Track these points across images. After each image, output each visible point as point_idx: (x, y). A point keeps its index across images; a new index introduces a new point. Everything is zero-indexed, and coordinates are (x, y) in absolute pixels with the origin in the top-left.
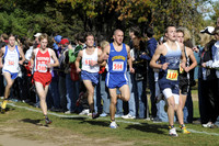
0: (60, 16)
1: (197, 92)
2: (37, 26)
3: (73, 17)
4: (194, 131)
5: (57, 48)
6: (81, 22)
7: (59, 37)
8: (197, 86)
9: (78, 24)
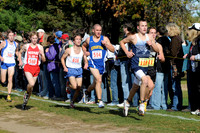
0: (61, 13)
1: (185, 82)
2: (40, 22)
3: (73, 14)
4: (183, 118)
5: (58, 42)
6: (79, 19)
7: (60, 33)
8: (186, 77)
9: (77, 21)
